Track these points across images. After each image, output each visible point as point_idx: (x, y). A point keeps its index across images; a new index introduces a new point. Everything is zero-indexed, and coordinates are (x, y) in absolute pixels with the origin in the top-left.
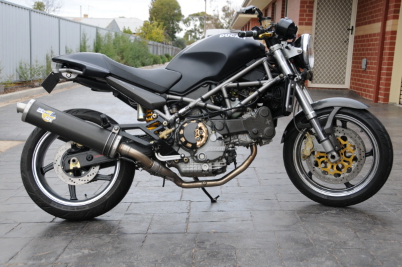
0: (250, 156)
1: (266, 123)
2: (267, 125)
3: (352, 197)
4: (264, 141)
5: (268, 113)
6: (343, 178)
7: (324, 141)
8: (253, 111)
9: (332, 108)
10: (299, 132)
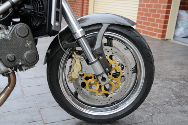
0: (7, 87)
1: (26, 46)
2: (28, 49)
3: (119, 115)
4: (24, 68)
5: (27, 32)
6: (111, 98)
7: (94, 62)
8: (7, 29)
9: (101, 24)
10: (64, 52)
